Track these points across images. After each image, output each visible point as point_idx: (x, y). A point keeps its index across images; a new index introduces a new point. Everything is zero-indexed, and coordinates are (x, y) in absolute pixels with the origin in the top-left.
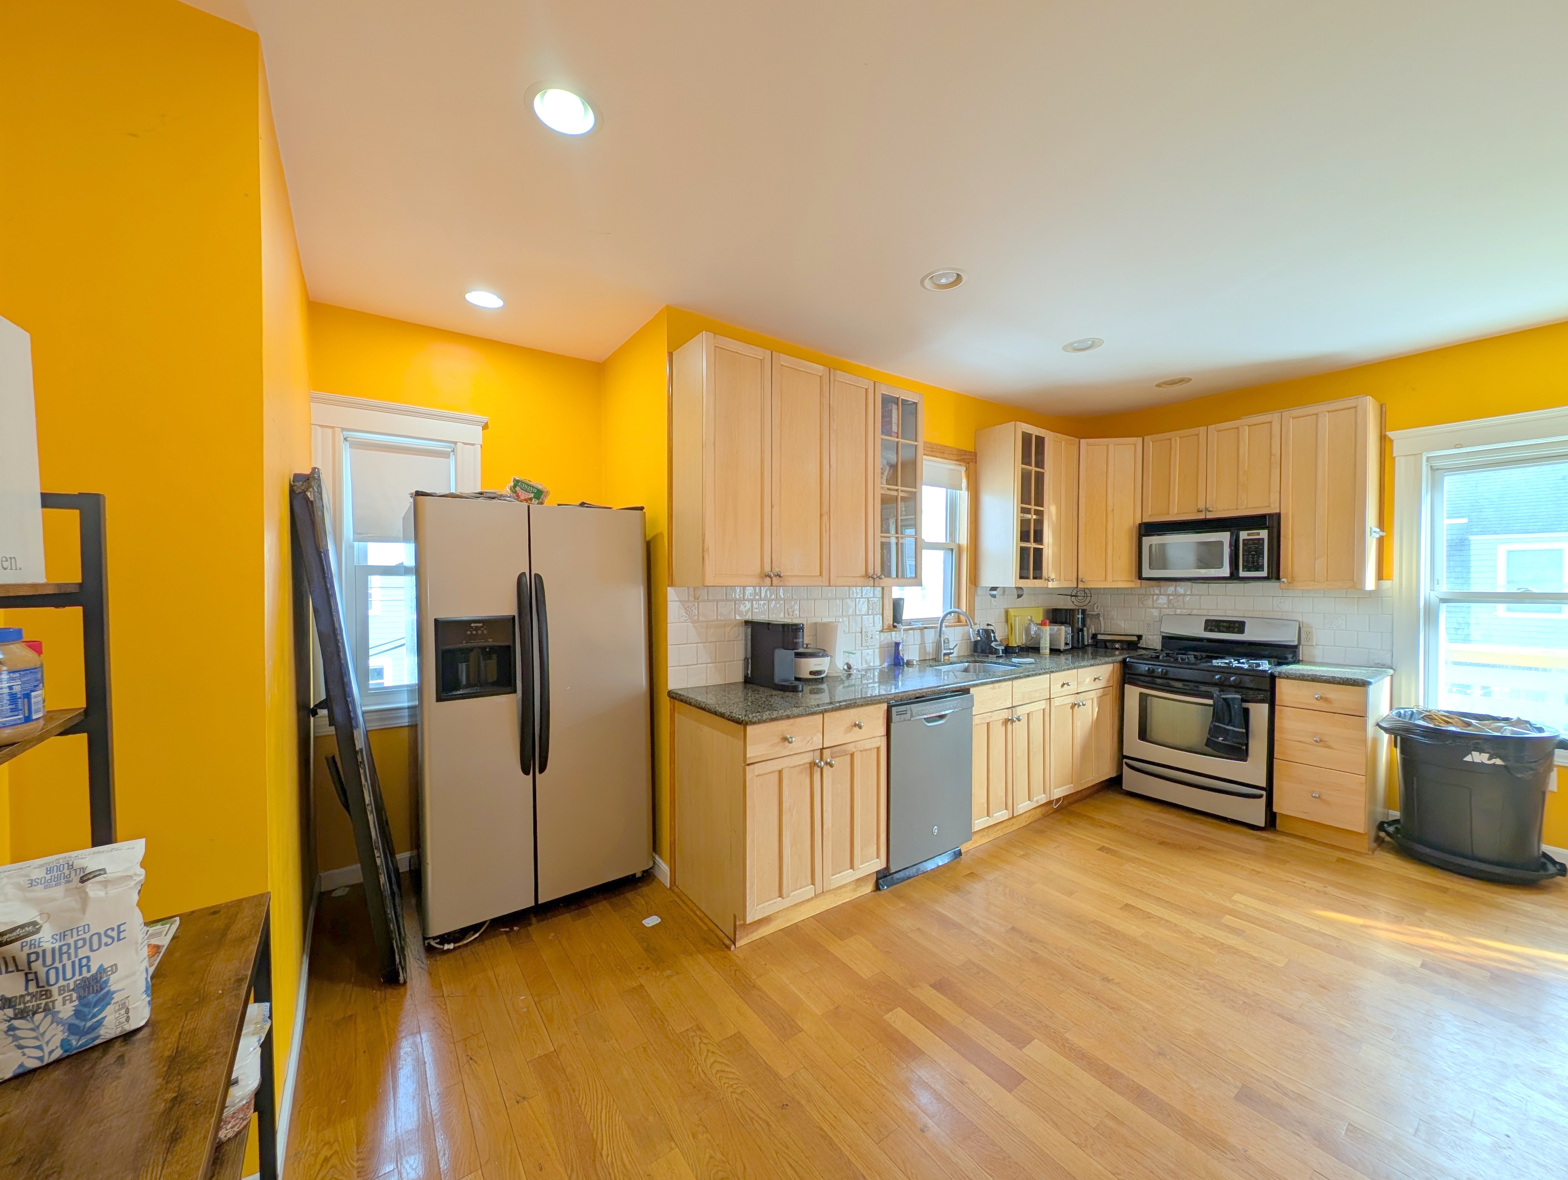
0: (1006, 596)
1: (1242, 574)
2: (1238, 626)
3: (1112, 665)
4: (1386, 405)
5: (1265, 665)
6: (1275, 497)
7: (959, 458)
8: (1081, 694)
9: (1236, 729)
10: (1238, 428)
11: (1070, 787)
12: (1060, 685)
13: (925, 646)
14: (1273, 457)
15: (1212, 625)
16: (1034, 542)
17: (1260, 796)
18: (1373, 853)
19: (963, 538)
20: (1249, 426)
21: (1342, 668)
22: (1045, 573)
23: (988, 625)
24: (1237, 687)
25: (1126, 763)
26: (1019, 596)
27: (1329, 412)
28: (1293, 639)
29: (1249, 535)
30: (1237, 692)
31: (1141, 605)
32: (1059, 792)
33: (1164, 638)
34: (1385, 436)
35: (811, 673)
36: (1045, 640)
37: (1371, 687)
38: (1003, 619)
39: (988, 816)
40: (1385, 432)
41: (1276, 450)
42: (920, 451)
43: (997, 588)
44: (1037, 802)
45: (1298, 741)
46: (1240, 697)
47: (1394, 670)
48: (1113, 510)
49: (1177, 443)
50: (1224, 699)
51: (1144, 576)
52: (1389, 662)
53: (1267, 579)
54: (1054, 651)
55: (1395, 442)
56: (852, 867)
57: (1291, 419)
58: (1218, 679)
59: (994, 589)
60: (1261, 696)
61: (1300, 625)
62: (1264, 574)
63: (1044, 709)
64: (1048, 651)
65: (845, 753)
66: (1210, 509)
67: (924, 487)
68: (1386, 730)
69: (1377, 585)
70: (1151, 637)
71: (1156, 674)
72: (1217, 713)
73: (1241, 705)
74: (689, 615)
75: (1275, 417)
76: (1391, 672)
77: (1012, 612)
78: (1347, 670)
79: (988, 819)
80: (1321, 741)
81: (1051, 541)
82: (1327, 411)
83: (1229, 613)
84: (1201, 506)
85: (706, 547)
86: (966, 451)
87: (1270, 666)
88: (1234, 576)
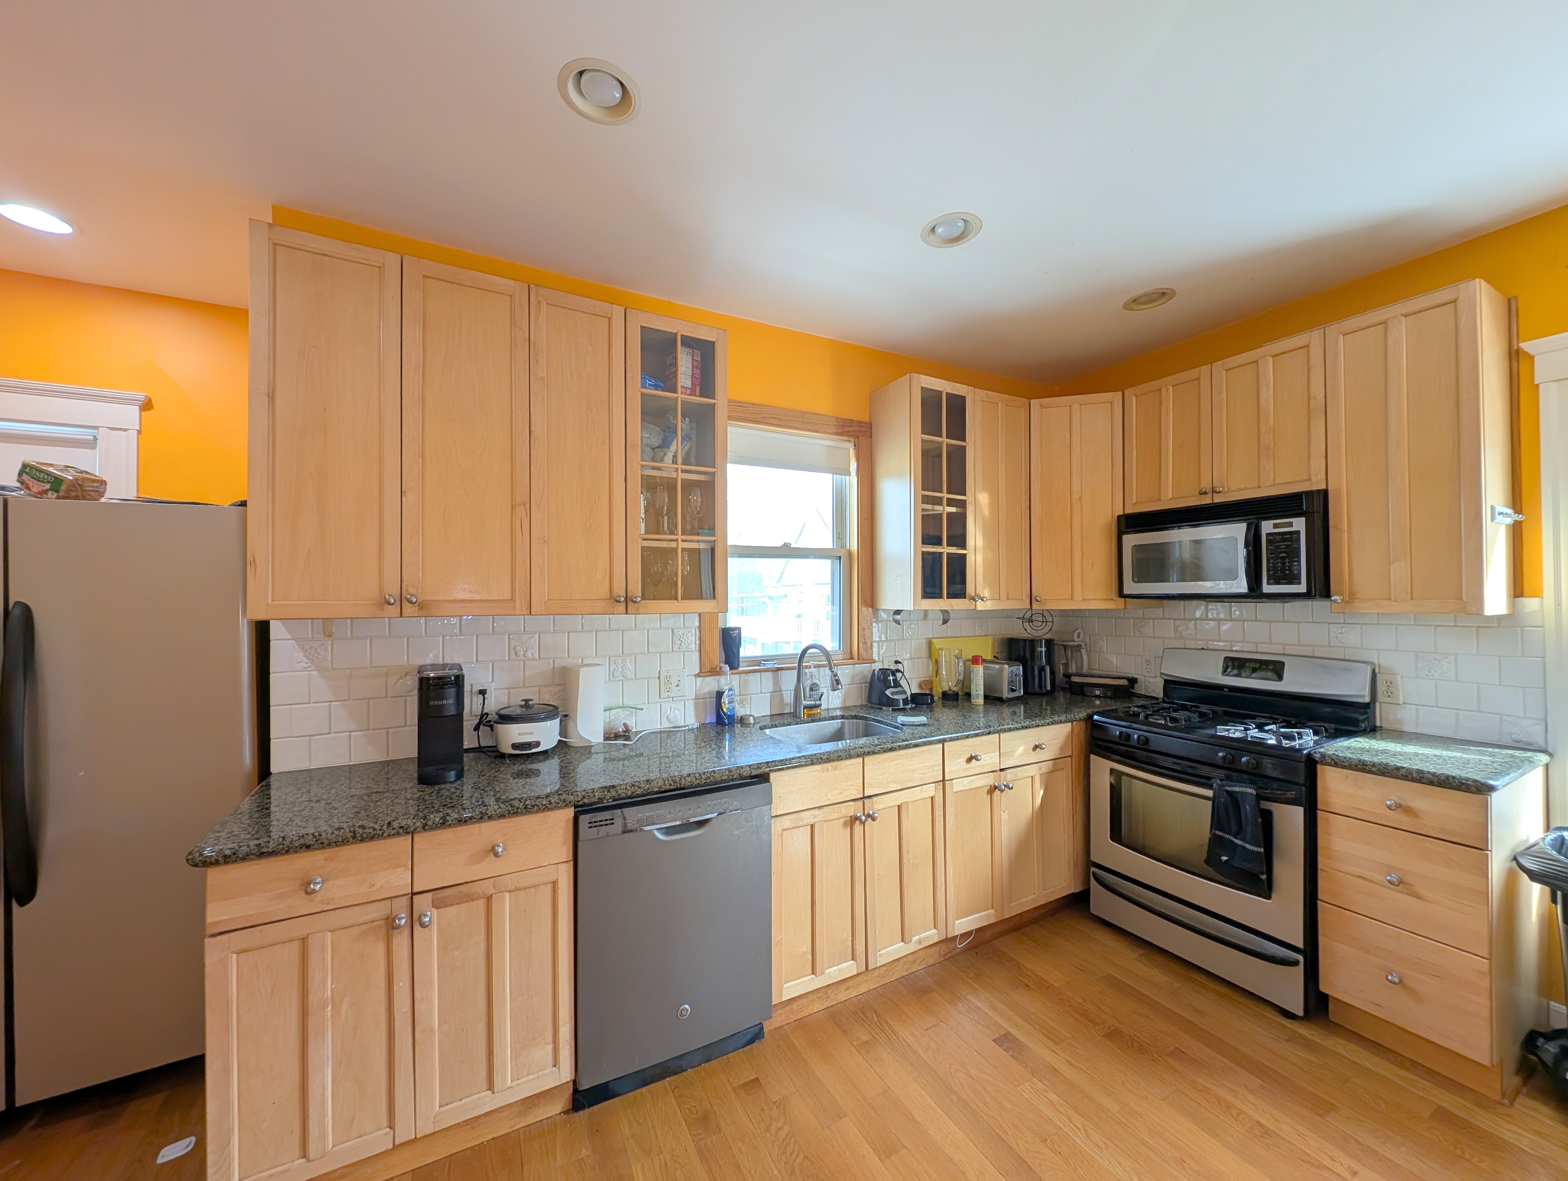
0: (931, 622)
1: (1267, 588)
2: (1276, 669)
3: (1070, 724)
4: (1516, 298)
5: (1307, 740)
6: (1318, 465)
7: (840, 431)
8: (1008, 771)
9: (1248, 846)
10: (1257, 362)
11: (988, 915)
12: (965, 759)
13: (782, 694)
14: (1312, 401)
15: (1235, 664)
16: (948, 545)
17: (1296, 963)
18: (1512, 1103)
19: (853, 544)
20: (1272, 357)
21: (1447, 749)
22: (970, 589)
23: (897, 662)
24: (1254, 775)
25: (1094, 873)
26: (945, 622)
27: (1406, 316)
28: (1362, 693)
29: (1276, 526)
30: (1252, 783)
31: (1138, 634)
32: (963, 924)
33: (1167, 682)
34: (1518, 351)
35: (515, 746)
36: (977, 685)
37: (1495, 795)
38: (925, 654)
39: (813, 973)
40: (1518, 344)
41: (1317, 390)
42: (721, 413)
43: (902, 611)
44: (919, 942)
45: (1360, 877)
46: (1254, 792)
47: (1551, 755)
48: (1080, 498)
49: (1169, 395)
50: (1228, 792)
51: (1126, 591)
52: (1540, 741)
53: (1307, 595)
54: (992, 699)
55: (1536, 358)
56: (491, 1087)
57: (1341, 336)
58: (1221, 757)
59: (898, 612)
60: (1291, 794)
61: (1374, 671)
62: (1302, 588)
63: (932, 798)
64: (981, 701)
65: (470, 898)
66: (1218, 489)
67: (730, 467)
68: (1534, 876)
69: (1513, 606)
70: (1152, 680)
71: (1131, 743)
72: (1218, 814)
73: (1258, 804)
74: (312, 660)
75: (1314, 338)
76: (1544, 758)
77: (937, 644)
78: (1455, 754)
79: (813, 978)
80: (1401, 882)
81: (980, 542)
82: (1402, 315)
83: (1262, 648)
84: (1206, 485)
85: (249, 558)
86: (851, 421)
87: (1316, 738)
88: (1255, 592)
